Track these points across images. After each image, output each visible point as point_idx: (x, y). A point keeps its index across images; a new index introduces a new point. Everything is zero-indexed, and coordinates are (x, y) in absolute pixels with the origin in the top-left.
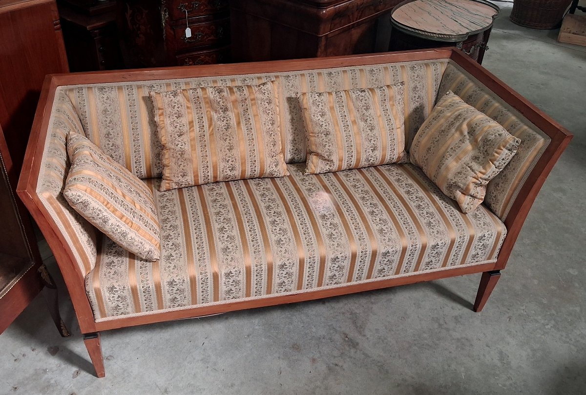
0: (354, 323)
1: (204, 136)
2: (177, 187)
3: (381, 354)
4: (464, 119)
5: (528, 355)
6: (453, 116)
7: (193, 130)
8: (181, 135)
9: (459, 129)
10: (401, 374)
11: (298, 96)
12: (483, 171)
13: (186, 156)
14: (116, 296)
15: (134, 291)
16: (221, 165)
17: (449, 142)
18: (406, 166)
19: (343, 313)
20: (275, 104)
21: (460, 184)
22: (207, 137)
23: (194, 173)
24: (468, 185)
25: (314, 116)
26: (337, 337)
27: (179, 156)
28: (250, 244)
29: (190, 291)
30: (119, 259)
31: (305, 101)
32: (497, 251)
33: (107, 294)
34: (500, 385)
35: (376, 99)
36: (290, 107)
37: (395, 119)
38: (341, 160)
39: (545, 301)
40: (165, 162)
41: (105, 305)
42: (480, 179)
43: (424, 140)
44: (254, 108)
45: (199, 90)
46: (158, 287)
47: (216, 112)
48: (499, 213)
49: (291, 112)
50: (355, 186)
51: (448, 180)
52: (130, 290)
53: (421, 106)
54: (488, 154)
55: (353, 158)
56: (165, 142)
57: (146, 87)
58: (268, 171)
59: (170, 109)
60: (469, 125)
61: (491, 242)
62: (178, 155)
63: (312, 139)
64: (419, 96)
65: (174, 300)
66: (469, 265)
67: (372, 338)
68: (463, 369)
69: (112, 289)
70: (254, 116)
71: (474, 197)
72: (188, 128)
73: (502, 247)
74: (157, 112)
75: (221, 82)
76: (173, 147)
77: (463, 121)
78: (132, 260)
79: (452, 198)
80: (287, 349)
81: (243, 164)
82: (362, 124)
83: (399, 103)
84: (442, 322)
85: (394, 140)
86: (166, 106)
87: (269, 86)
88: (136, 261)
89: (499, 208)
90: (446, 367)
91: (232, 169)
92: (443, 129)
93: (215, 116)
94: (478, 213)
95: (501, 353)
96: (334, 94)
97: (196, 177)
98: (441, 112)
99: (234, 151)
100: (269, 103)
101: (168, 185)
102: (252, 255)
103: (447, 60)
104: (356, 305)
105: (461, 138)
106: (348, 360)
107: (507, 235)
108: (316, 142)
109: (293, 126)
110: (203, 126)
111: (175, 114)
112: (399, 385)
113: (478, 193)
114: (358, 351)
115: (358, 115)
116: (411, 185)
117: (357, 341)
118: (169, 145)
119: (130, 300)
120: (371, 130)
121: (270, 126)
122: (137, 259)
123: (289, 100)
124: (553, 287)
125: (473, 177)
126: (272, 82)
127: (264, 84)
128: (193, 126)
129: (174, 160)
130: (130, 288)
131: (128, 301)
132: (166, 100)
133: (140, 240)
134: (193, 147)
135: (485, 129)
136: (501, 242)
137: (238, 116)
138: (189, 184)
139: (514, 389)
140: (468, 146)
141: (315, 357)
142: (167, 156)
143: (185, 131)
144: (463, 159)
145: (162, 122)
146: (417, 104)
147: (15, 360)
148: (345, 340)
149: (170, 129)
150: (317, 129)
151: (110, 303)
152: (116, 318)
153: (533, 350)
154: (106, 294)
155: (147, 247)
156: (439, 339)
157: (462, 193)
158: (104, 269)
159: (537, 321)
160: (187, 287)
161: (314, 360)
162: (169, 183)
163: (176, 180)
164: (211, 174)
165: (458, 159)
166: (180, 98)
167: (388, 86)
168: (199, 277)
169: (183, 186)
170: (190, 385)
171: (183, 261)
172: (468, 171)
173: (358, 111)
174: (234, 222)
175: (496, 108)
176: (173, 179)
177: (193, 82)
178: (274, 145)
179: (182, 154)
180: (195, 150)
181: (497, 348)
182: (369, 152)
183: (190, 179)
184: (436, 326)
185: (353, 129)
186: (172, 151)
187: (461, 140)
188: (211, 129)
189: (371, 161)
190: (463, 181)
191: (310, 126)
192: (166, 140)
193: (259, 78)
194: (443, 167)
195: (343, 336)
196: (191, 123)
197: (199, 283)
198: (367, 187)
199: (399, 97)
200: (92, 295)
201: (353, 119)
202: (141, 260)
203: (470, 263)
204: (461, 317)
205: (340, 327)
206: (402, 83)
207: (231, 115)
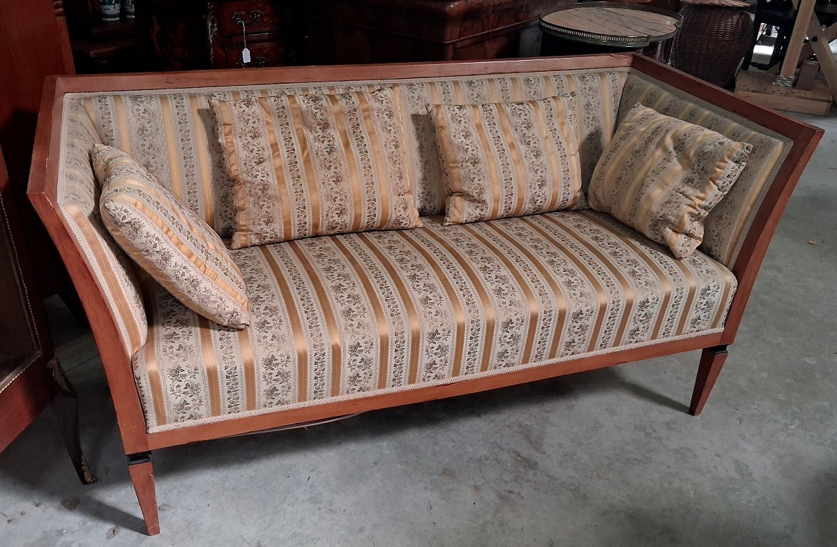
0: (527, 438)
1: (296, 163)
2: (257, 241)
3: (573, 474)
4: (667, 131)
5: (774, 463)
6: (650, 131)
7: (279, 155)
8: (261, 162)
9: (661, 144)
10: (605, 498)
11: (430, 109)
12: (702, 195)
13: (270, 192)
14: (183, 384)
15: (212, 375)
16: (326, 205)
17: (648, 164)
18: (585, 211)
19: (509, 426)
20: (398, 119)
21: (670, 217)
22: (300, 165)
23: (284, 217)
24: (682, 217)
25: (455, 136)
26: (505, 457)
27: (260, 193)
28: (384, 305)
29: (297, 377)
30: (185, 329)
31: (440, 116)
32: (725, 313)
33: (169, 381)
34: (743, 502)
35: (540, 114)
36: (417, 129)
37: (568, 143)
38: (497, 201)
39: (781, 397)
40: (238, 203)
41: (165, 400)
42: (698, 208)
43: (610, 169)
44: (369, 121)
45: (285, 99)
46: (249, 370)
47: (311, 131)
48: (724, 258)
49: (419, 137)
50: (520, 235)
51: (652, 213)
52: (206, 375)
53: (597, 131)
54: (706, 173)
55: (513, 198)
56: (236, 173)
57: (202, 97)
58: (394, 217)
59: (241, 125)
60: (675, 138)
61: (716, 298)
62: (258, 191)
63: (454, 171)
64: (593, 117)
65: (272, 392)
66: (686, 336)
67: (555, 455)
68: (689, 486)
69: (176, 373)
70: (370, 134)
71: (689, 235)
72: (271, 153)
73: (731, 307)
74: (222, 130)
75: (314, 91)
76: (249, 179)
77: (665, 134)
78: (205, 330)
79: (659, 240)
80: (436, 477)
81: (357, 204)
82: (523, 148)
83: (571, 121)
84: (649, 430)
85: (568, 171)
86: (236, 120)
87: (387, 92)
88: (211, 331)
89: (725, 250)
90: (666, 485)
91: (341, 213)
92: (637, 148)
93: (310, 136)
94: (696, 259)
95: (737, 463)
96: (480, 107)
97: (287, 223)
98: (630, 128)
99: (342, 185)
100: (390, 115)
101: (244, 238)
102: (388, 319)
103: (627, 69)
104: (526, 416)
105: (666, 156)
106: (527, 484)
107: (738, 287)
108: (460, 174)
109: (422, 157)
110: (294, 150)
111: (250, 132)
112: (605, 513)
113: (695, 229)
114: (539, 472)
115: (517, 136)
116: (598, 232)
117: (535, 460)
118: (244, 177)
119: (204, 392)
120: (537, 156)
121: (394, 149)
122: (214, 329)
123: (415, 117)
124: (788, 380)
125: (689, 205)
126: (391, 88)
127: (379, 90)
128: (278, 150)
129: (252, 199)
130: (206, 371)
131: (202, 393)
132: (236, 111)
133: (219, 294)
134: (281, 180)
135: (699, 139)
136: (730, 299)
137: (344, 134)
138: (276, 236)
139: (764, 505)
140: (676, 166)
141: (477, 484)
142: (240, 195)
143: (267, 156)
144: (671, 184)
145: (230, 144)
146: (592, 129)
147: (9, 521)
148: (516, 459)
149: (243, 154)
150: (460, 156)
151: (174, 396)
152: (181, 425)
153: (780, 456)
154: (167, 382)
155: (230, 307)
156: (650, 451)
157: (674, 231)
158: (163, 343)
159: (776, 421)
160: (292, 368)
161: (477, 488)
162: (245, 236)
163: (256, 229)
164: (309, 220)
165: (664, 184)
166: (256, 108)
167: (554, 97)
168: (311, 352)
169: (267, 239)
170: (295, 535)
171: (285, 329)
172: (680, 197)
173: (516, 130)
174: (355, 278)
175: (706, 117)
176: (252, 227)
177: (273, 90)
178: (401, 178)
179: (264, 189)
180: (283, 182)
181: (731, 457)
182: (535, 188)
183: (278, 229)
184: (642, 435)
185: (511, 156)
186: (249, 185)
187: (665, 159)
188: (306, 154)
189: (538, 203)
190: (675, 212)
191: (449, 153)
192: (237, 170)
193: (370, 86)
194: (643, 198)
195: (514, 455)
196: (274, 146)
197: (311, 361)
198: (537, 235)
199: (570, 112)
200: (145, 384)
201: (509, 140)
202: (221, 327)
203: (689, 332)
204: (674, 423)
205: (507, 444)
206: (573, 94)
207: (335, 133)
